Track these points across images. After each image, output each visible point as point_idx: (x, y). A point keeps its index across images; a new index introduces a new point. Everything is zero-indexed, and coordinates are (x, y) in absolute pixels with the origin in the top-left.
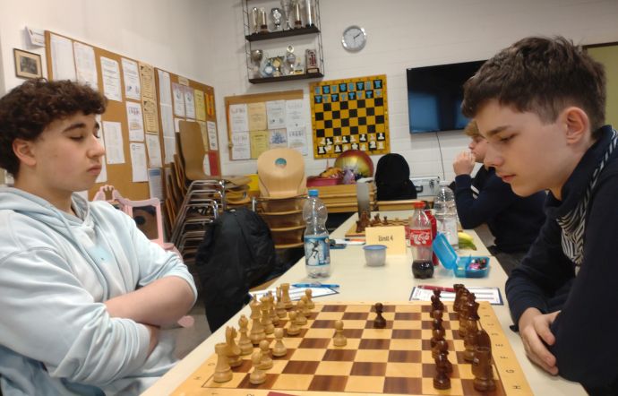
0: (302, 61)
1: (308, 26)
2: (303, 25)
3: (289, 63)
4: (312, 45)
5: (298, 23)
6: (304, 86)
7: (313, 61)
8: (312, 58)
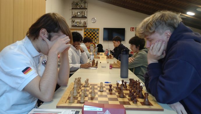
0: (83, 23)
1: (85, 17)
2: (84, 16)
3: (80, 23)
4: (85, 20)
5: (83, 16)
6: (83, 29)
7: (85, 24)
8: (85, 23)
